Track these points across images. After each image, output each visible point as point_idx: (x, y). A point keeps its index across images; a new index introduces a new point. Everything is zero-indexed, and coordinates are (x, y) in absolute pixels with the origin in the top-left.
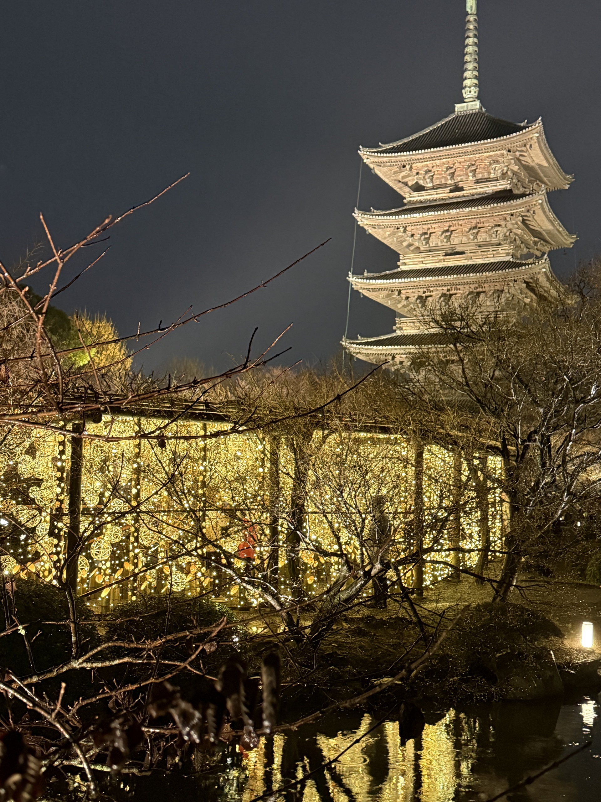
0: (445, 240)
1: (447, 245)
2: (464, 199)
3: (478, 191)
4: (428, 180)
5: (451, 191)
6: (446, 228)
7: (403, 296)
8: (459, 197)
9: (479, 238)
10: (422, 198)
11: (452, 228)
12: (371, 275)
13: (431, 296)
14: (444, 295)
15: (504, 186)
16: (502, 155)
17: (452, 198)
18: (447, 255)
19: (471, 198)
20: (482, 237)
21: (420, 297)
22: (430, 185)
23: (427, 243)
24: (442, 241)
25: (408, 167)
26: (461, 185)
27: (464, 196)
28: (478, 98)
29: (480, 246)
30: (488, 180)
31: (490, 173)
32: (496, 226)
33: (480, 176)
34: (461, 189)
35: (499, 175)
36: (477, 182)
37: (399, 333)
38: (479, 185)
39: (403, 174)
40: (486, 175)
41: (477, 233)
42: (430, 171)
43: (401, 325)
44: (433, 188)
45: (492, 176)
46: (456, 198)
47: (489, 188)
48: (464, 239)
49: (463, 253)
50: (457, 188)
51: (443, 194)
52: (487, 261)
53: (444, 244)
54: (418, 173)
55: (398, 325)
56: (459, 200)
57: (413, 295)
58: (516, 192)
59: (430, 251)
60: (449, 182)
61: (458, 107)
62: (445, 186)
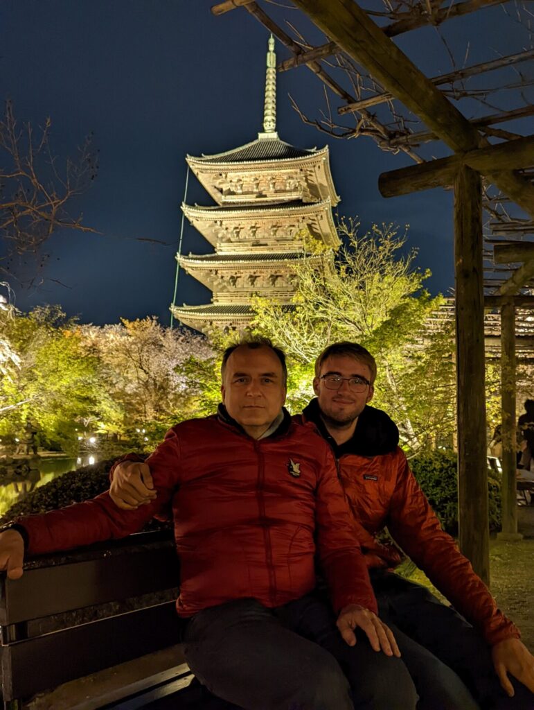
0: (252, 234)
1: (253, 238)
2: (267, 204)
3: (278, 198)
4: (239, 188)
5: (257, 197)
6: (253, 225)
7: (219, 275)
8: (263, 202)
9: (277, 234)
10: (234, 201)
11: (257, 226)
12: (195, 256)
13: (240, 277)
14: (251, 276)
15: (297, 197)
16: (296, 173)
17: (258, 202)
18: (253, 245)
19: (272, 203)
20: (280, 234)
21: (232, 277)
22: (240, 191)
23: (238, 236)
24: (249, 235)
25: (224, 175)
26: (264, 193)
27: (267, 202)
28: (276, 130)
29: (278, 241)
30: (284, 191)
31: (286, 186)
32: (291, 226)
33: (278, 188)
34: (265, 196)
35: (293, 188)
36: (276, 192)
37: (216, 304)
38: (278, 194)
39: (220, 181)
40: (283, 188)
41: (276, 231)
42: (241, 180)
43: (218, 298)
44: (243, 194)
45: (288, 188)
46: (261, 202)
47: (286, 197)
48: (266, 235)
49: (266, 245)
50: (260, 195)
51: (251, 199)
52: (285, 252)
53: (251, 237)
54: (231, 181)
55: (214, 298)
56: (263, 204)
57: (227, 275)
58: (304, 201)
59: (240, 242)
60: (255, 190)
61: (261, 136)
62: (252, 193)
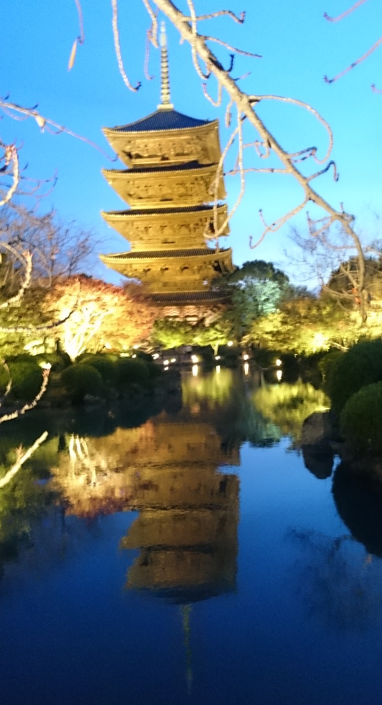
0: (159, 191)
2: (171, 165)
3: (179, 160)
4: (146, 152)
5: (161, 160)
6: (160, 184)
7: (135, 226)
11: (163, 184)
13: (151, 227)
14: (161, 226)
15: (194, 159)
16: (193, 139)
17: (164, 164)
18: (162, 201)
19: (174, 165)
20: (181, 190)
21: (146, 228)
22: (146, 155)
23: (147, 193)
24: (157, 192)
26: (166, 156)
27: (169, 163)
29: (180, 196)
30: (183, 154)
31: (183, 150)
33: (178, 152)
34: (167, 159)
35: (189, 152)
36: (178, 155)
37: (133, 250)
38: (179, 157)
39: (130, 147)
40: (181, 152)
43: (134, 246)
44: (150, 157)
45: (185, 152)
47: (185, 160)
48: (171, 191)
50: (164, 158)
51: (156, 161)
52: (187, 206)
53: (159, 193)
54: (139, 147)
56: (166, 165)
57: (141, 226)
58: (200, 163)
59: (149, 198)
60: (159, 154)
62: (155, 156)
